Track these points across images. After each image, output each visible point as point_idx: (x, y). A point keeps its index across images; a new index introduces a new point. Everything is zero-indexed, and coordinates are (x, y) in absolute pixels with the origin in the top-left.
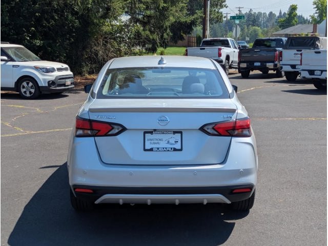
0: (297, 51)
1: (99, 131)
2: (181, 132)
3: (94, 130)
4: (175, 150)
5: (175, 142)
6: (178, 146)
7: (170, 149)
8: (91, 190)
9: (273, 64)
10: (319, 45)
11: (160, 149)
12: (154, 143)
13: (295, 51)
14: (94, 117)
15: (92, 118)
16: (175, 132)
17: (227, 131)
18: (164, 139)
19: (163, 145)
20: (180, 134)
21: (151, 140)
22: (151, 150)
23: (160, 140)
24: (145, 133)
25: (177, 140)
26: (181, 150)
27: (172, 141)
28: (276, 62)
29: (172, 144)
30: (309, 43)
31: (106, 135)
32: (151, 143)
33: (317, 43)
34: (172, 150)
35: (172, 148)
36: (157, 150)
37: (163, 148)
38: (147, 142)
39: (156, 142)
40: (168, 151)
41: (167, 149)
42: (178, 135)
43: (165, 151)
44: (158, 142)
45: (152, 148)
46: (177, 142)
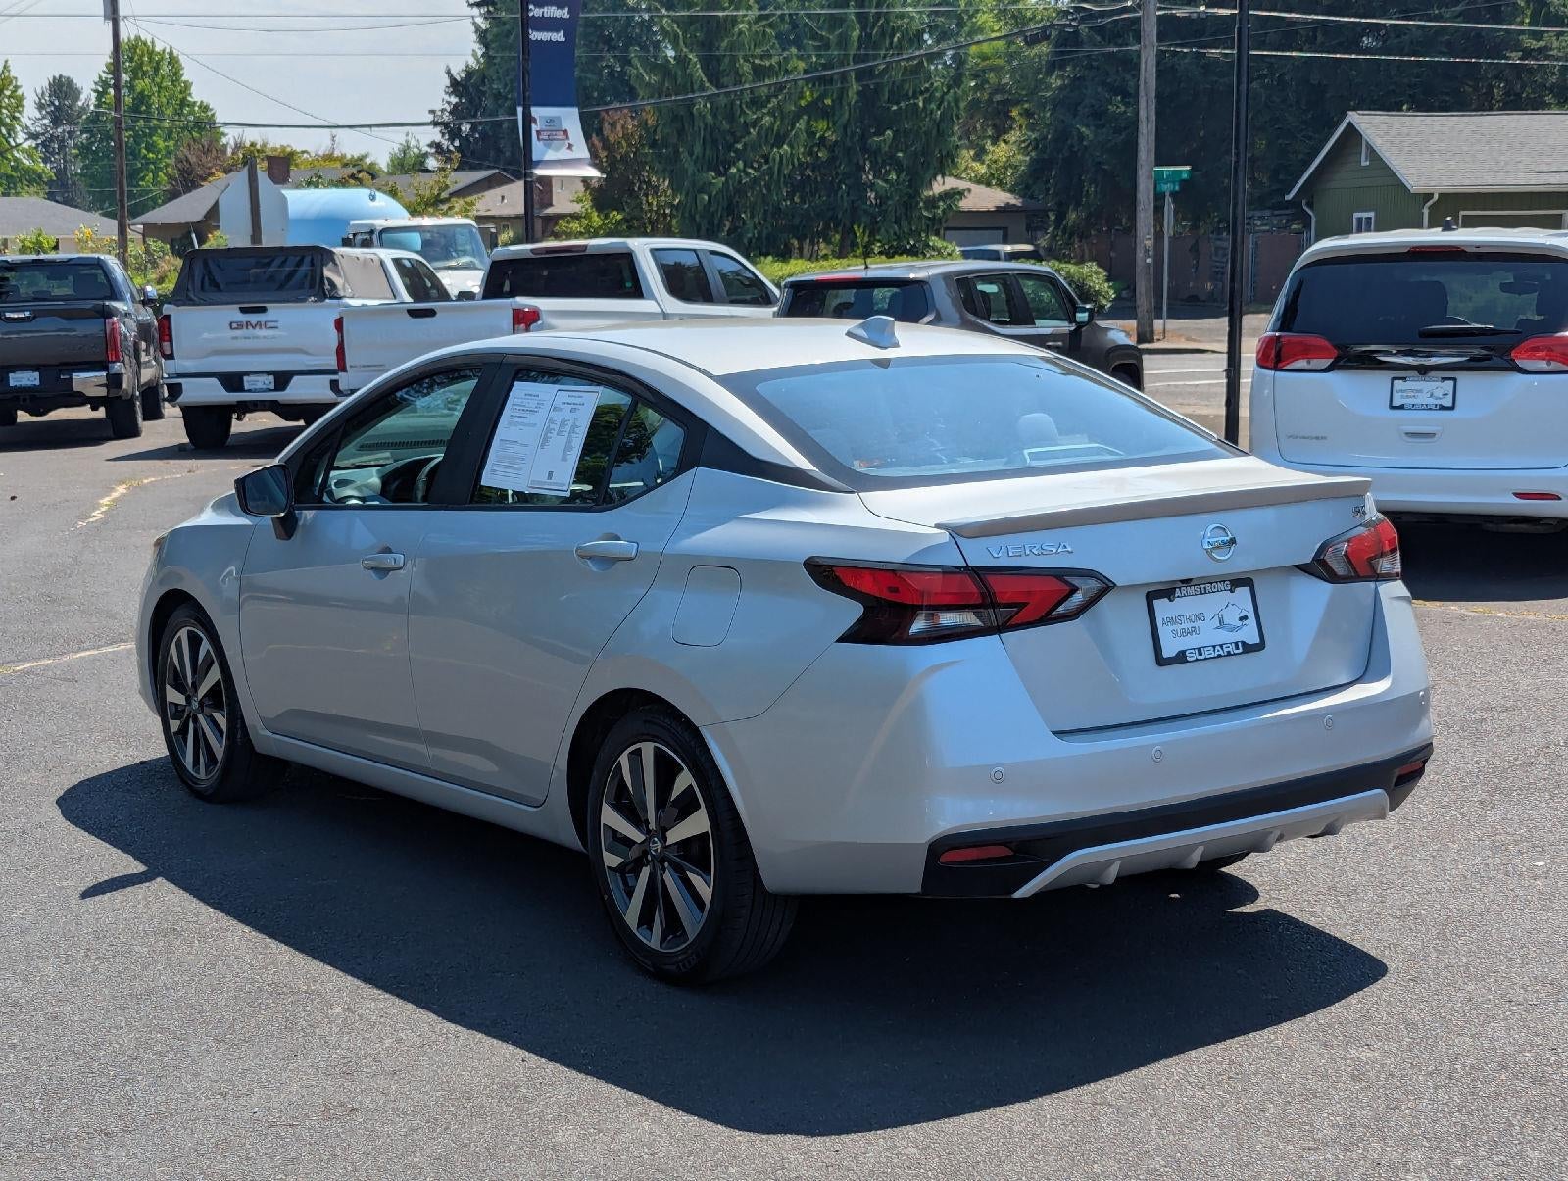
0: (244, 310)
1: (1021, 605)
2: (1248, 582)
3: (999, 605)
4: (1247, 648)
5: (1241, 619)
6: (1251, 634)
7: (1232, 649)
8: (1005, 844)
9: (104, 374)
10: (338, 281)
11: (1206, 654)
12: (1186, 633)
13: (232, 313)
14: (982, 554)
15: (975, 561)
16: (1233, 585)
17: (1369, 559)
18: (1208, 616)
19: (1209, 635)
20: (1247, 590)
21: (1173, 621)
22: (1181, 658)
23: (1198, 617)
24: (1151, 597)
25: (1243, 614)
26: (1262, 645)
27: (1232, 619)
28: (117, 367)
29: (1233, 629)
30: (292, 273)
31: (1046, 619)
32: (1176, 635)
33: (327, 273)
34: (1240, 650)
35: (1236, 644)
36: (1199, 657)
37: (1214, 647)
38: (1164, 632)
39: (1187, 626)
40: (1229, 654)
41: (1226, 650)
42: (1244, 592)
43: (1220, 656)
44: (1193, 625)
45: (1183, 653)
46: (1245, 618)
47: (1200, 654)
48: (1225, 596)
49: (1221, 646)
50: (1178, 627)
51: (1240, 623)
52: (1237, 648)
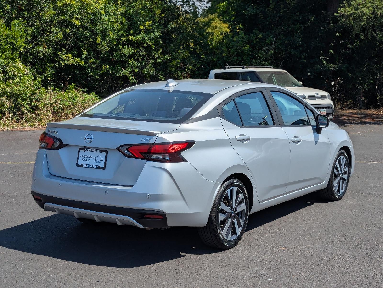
2: (106, 152)
4: (99, 168)
5: (101, 160)
6: (102, 165)
11: (88, 166)
12: (85, 160)
16: (102, 151)
17: (141, 153)
18: (93, 157)
19: (91, 162)
21: (83, 156)
22: (81, 166)
23: (90, 157)
24: (80, 149)
26: (104, 168)
29: (98, 162)
32: (83, 160)
34: (97, 168)
35: (97, 166)
36: (86, 167)
37: (91, 165)
38: (80, 158)
39: (86, 158)
40: (94, 168)
41: (93, 167)
42: (104, 154)
43: (91, 168)
44: (88, 158)
45: (82, 164)
46: (102, 160)
47: (86, 166)
48: (99, 153)
49: (92, 165)
50: (84, 158)
51: (100, 161)
52: (96, 167)
